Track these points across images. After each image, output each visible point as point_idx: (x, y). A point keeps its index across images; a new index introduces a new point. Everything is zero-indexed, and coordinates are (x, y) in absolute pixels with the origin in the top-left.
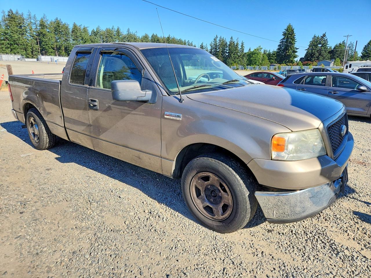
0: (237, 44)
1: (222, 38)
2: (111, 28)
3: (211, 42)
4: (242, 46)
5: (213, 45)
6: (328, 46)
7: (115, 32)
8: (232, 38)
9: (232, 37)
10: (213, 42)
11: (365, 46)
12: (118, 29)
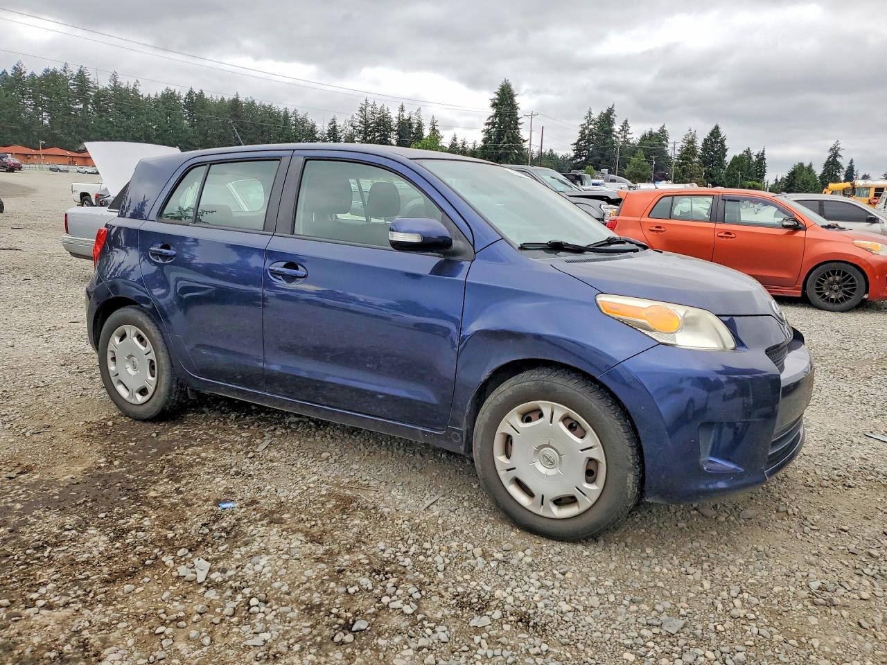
0: (420, 125)
1: (379, 107)
2: (58, 69)
3: (353, 117)
4: (433, 129)
5: (358, 124)
6: (629, 136)
7: (71, 81)
8: (402, 109)
9: (402, 106)
10: (356, 117)
11: (705, 140)
12: (80, 71)
